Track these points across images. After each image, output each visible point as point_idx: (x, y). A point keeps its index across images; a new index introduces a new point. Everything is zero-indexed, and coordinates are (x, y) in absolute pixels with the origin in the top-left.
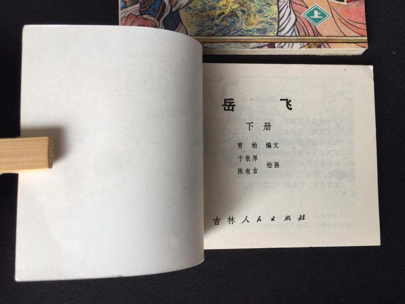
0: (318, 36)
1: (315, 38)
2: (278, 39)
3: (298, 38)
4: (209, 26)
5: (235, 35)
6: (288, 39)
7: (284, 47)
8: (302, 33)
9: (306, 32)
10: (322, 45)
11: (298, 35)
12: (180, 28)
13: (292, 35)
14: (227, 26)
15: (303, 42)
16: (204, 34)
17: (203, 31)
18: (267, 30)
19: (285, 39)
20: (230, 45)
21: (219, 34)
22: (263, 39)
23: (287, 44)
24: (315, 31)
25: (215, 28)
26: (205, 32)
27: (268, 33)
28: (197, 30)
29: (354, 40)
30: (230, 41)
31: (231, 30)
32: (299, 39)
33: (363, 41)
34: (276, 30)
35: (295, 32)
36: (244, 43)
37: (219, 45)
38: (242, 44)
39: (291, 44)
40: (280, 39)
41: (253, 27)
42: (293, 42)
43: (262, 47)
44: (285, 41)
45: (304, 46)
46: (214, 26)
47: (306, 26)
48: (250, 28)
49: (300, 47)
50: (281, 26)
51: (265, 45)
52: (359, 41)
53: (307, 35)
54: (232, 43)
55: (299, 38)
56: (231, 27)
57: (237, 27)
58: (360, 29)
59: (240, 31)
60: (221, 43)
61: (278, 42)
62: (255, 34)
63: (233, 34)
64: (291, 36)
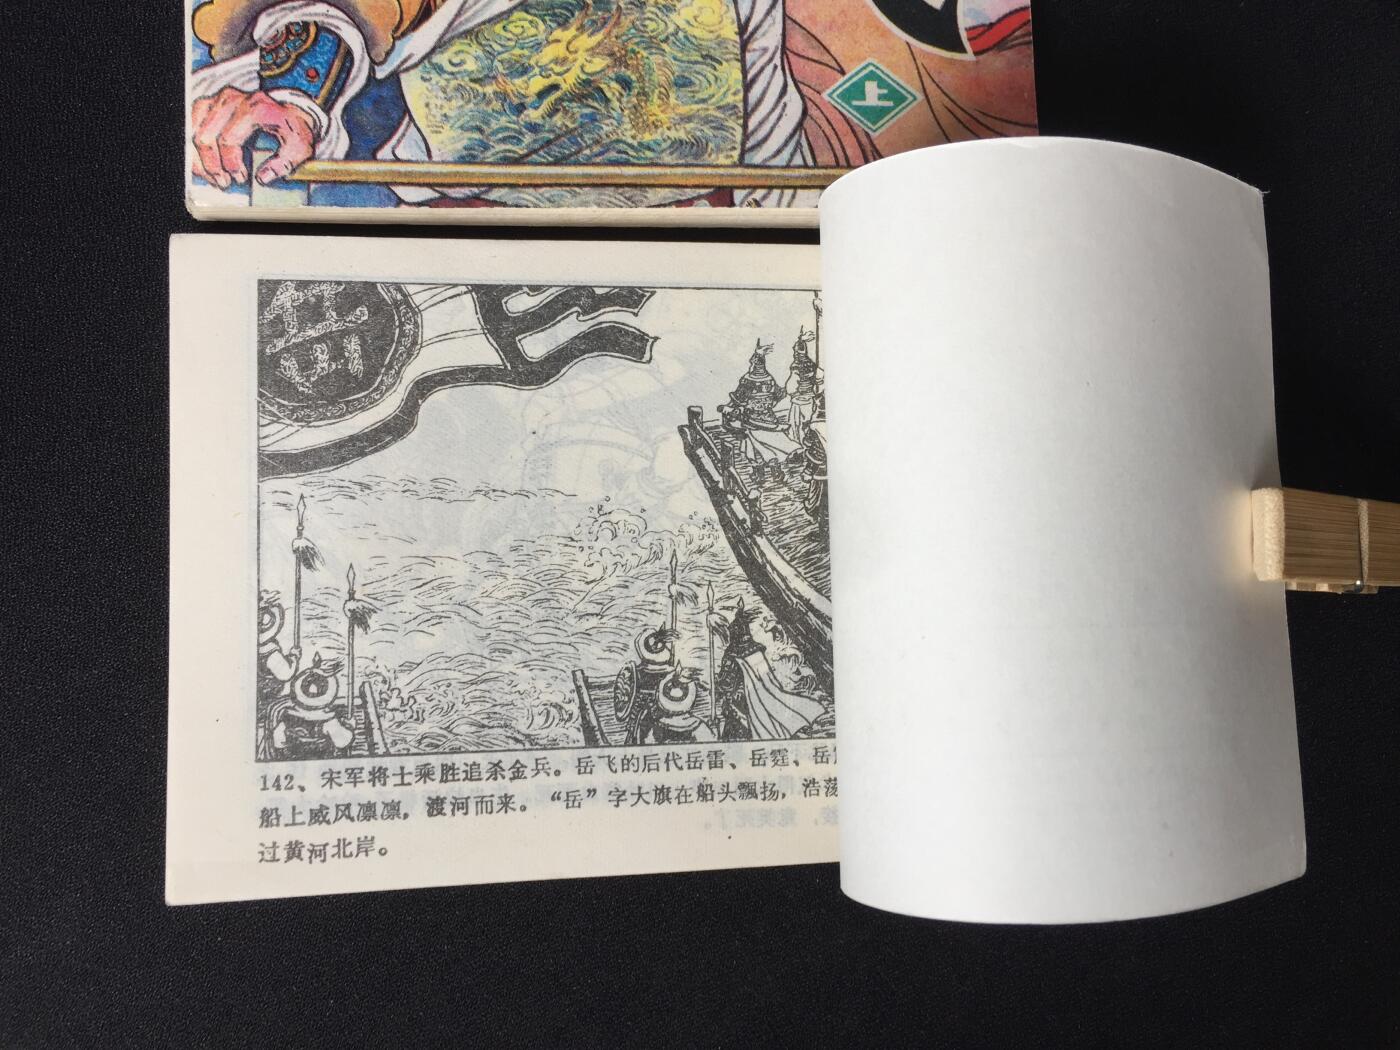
2: (743, 176)
3: (811, 172)
4: (507, 129)
5: (598, 160)
6: (778, 176)
7: (763, 203)
8: (826, 157)
9: (840, 153)
11: (810, 162)
12: (404, 135)
13: (792, 164)
16: (489, 156)
18: (707, 144)
19: (768, 176)
20: (579, 194)
21: (540, 156)
22: (694, 175)
23: (776, 193)
24: (868, 148)
25: (528, 138)
26: (493, 151)
27: (710, 155)
28: (465, 142)
30: (580, 181)
31: (584, 145)
32: (813, 175)
34: (738, 146)
35: (802, 152)
36: (627, 189)
38: (621, 190)
39: (788, 193)
40: (750, 176)
41: (657, 136)
42: (795, 188)
43: (689, 202)
44: (769, 183)
46: (524, 130)
47: (839, 133)
48: (647, 137)
50: (753, 133)
51: (699, 197)
53: (842, 162)
54: (586, 189)
55: (817, 172)
56: (581, 136)
57: (602, 133)
60: (548, 189)
61: (743, 187)
62: (667, 159)
63: (589, 158)
64: (788, 166)
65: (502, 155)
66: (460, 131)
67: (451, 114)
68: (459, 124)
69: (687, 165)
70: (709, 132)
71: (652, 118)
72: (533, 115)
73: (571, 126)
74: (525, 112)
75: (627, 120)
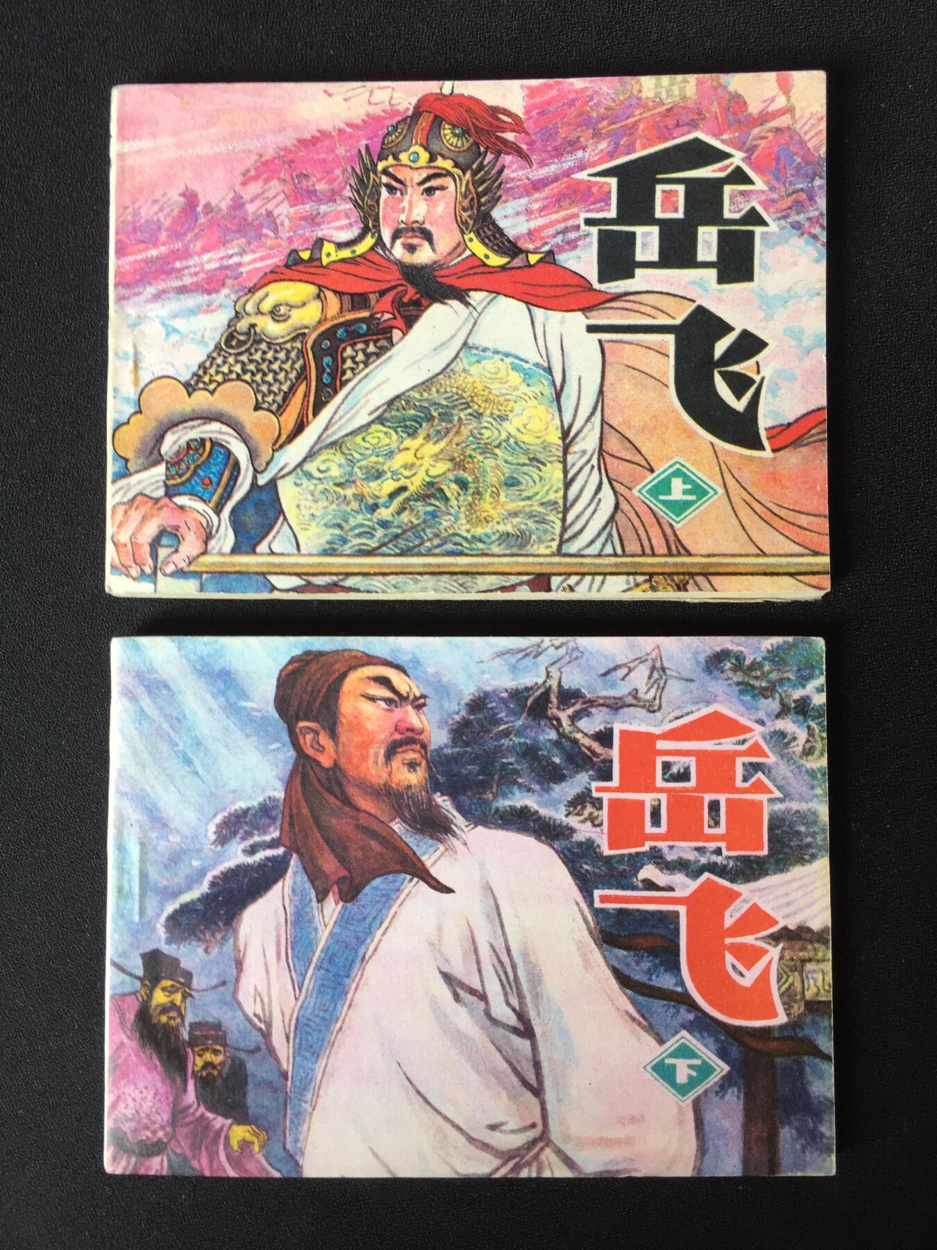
0: (679, 554)
1: (670, 560)
2: (560, 564)
3: (619, 560)
4: (362, 525)
5: (437, 551)
6: (591, 564)
7: (576, 589)
8: (633, 547)
9: (646, 543)
10: (691, 582)
11: (619, 551)
12: (278, 532)
13: (603, 553)
14: (414, 527)
15: (636, 574)
16: (347, 549)
17: (344, 541)
18: (530, 537)
19: (581, 564)
20: (420, 581)
21: (389, 548)
22: (518, 564)
23: (588, 578)
24: (672, 538)
26: (350, 544)
29: (788, 565)
32: (622, 563)
33: (815, 569)
34: (557, 538)
35: (612, 543)
36: (460, 576)
37: (389, 582)
39: (599, 579)
40: (566, 564)
41: (488, 530)
42: (605, 574)
43: (512, 588)
44: (582, 570)
45: (637, 585)
46: (377, 526)
47: (646, 525)
48: (479, 531)
49: (626, 587)
50: (570, 525)
51: (521, 583)
52: (803, 569)
53: (648, 551)
54: (426, 577)
55: (624, 560)
56: (423, 530)
57: (441, 528)
58: (808, 533)
59: (451, 541)
60: (394, 577)
61: (560, 574)
62: (496, 549)
63: (430, 549)
64: (599, 555)
65: (357, 548)
66: (324, 528)
67: (318, 513)
68: (323, 522)
69: (513, 555)
70: (532, 525)
71: (484, 515)
72: (385, 513)
73: (416, 522)
74: (378, 511)
75: (463, 516)
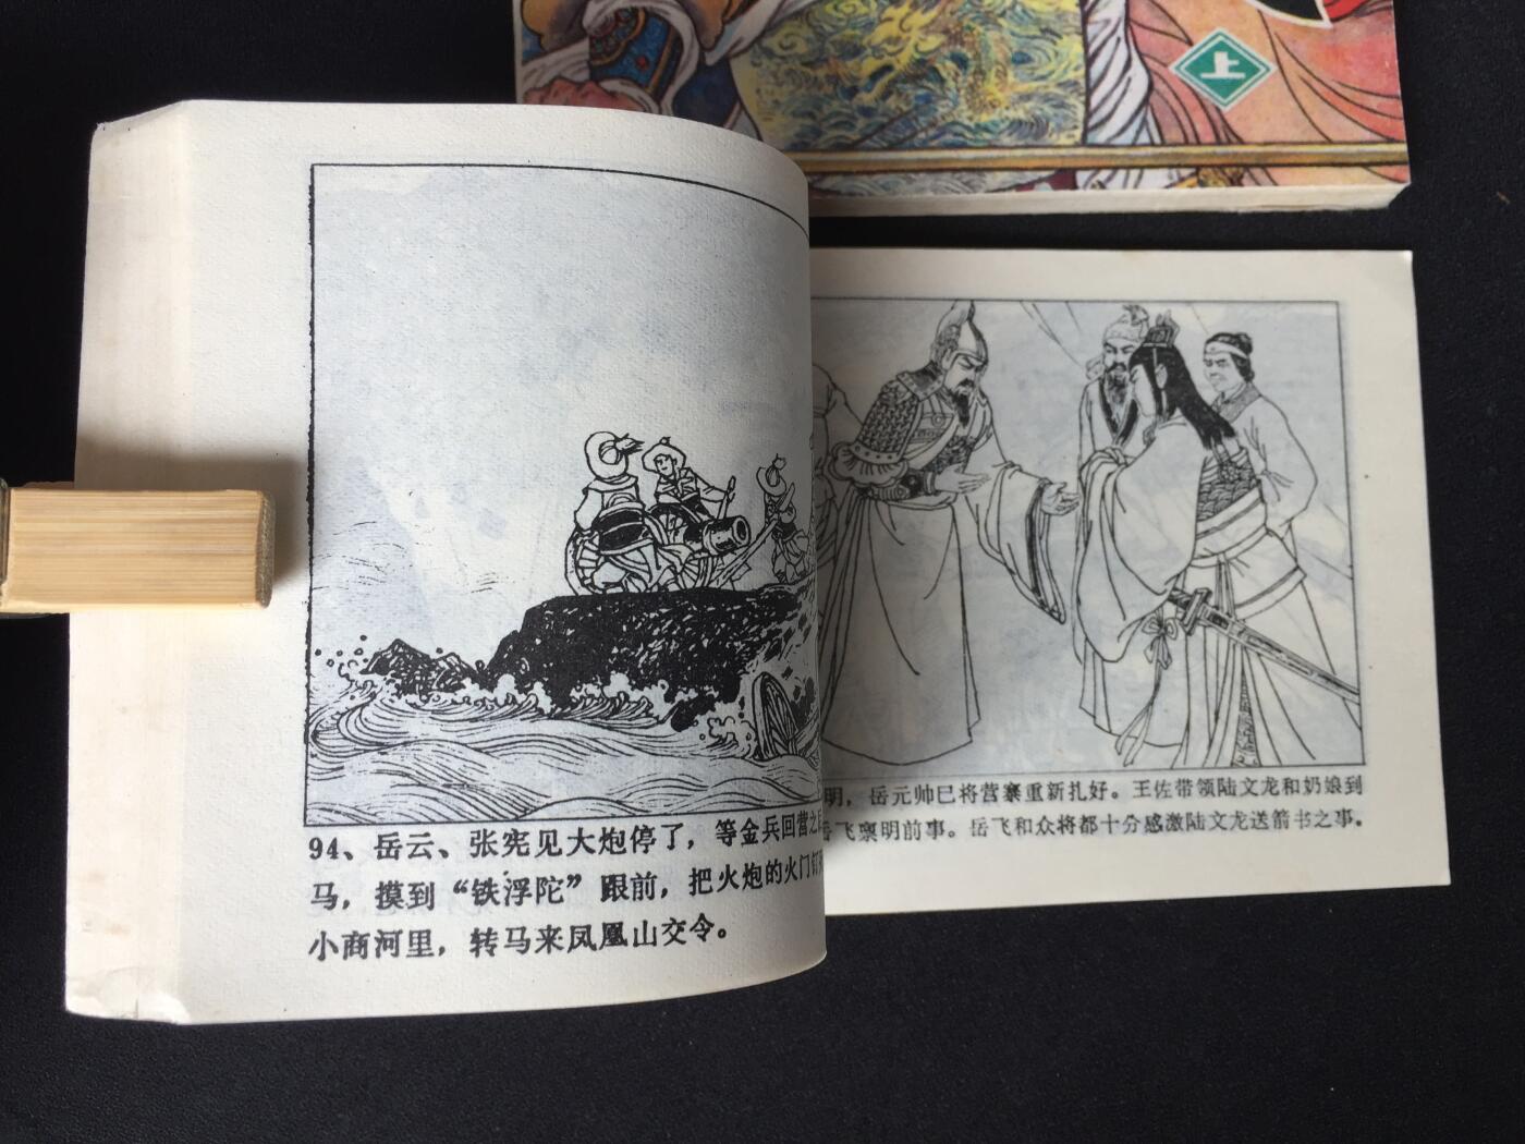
0: (1229, 143)
1: (1219, 149)
2: (1086, 156)
4: (838, 114)
6: (1123, 156)
7: (1108, 185)
8: (1174, 135)
10: (1246, 175)
11: (1157, 140)
12: (735, 123)
13: (1138, 142)
14: (903, 115)
15: (1179, 166)
17: (818, 133)
18: (1047, 124)
19: (1112, 156)
20: (915, 180)
21: (875, 142)
22: (1034, 157)
23: (1121, 174)
24: (1219, 124)
25: (861, 123)
27: (1050, 135)
28: (797, 129)
29: (1360, 154)
30: (915, 166)
31: (919, 128)
32: (1161, 154)
36: (964, 174)
37: (876, 182)
38: (957, 175)
39: (1134, 173)
40: (1094, 157)
42: (1142, 168)
43: (1030, 186)
44: (1113, 163)
45: (1182, 180)
47: (1188, 109)
49: (1167, 182)
50: (1096, 110)
51: (1040, 180)
53: (1192, 139)
54: (922, 175)
56: (916, 119)
57: (938, 115)
58: (1379, 117)
59: (951, 132)
60: (882, 175)
61: (1086, 169)
62: (1006, 140)
63: (924, 141)
64: (1133, 145)
67: (783, 99)
68: (790, 111)
69: (1027, 147)
70: (1048, 110)
71: (989, 98)
72: (866, 98)
73: (905, 108)
74: (859, 96)
75: (962, 100)
